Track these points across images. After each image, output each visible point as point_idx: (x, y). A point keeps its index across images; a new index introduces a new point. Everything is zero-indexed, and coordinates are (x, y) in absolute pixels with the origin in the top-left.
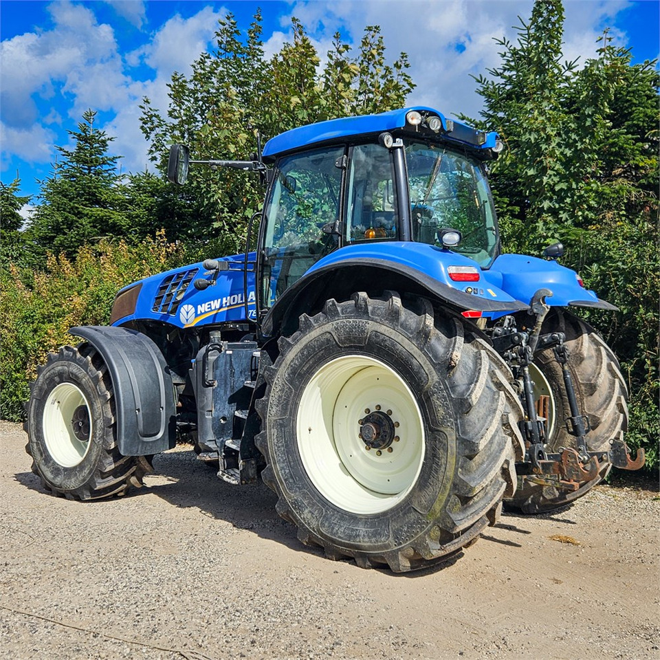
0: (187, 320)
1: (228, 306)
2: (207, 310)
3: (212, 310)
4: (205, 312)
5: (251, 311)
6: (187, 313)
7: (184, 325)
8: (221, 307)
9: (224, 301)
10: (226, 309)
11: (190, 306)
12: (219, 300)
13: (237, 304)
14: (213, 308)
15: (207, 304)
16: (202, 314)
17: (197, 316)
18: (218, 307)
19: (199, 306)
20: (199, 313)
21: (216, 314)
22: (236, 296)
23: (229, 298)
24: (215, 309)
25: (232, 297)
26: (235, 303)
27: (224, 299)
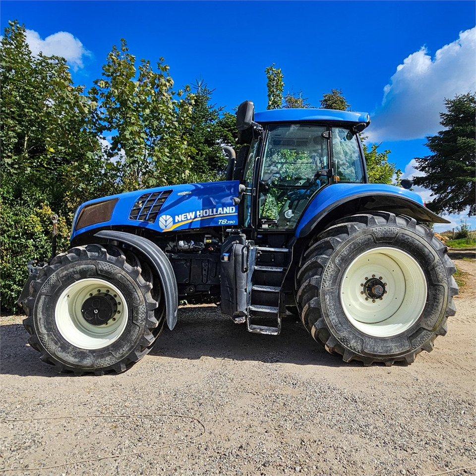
0: (166, 226)
1: (201, 217)
2: (183, 219)
3: (187, 220)
4: (182, 221)
5: (220, 221)
6: (166, 221)
7: (163, 230)
8: (196, 217)
9: (198, 213)
10: (200, 219)
11: (168, 217)
12: (194, 213)
13: (209, 216)
14: (189, 218)
15: (183, 215)
16: (179, 222)
17: (174, 223)
18: (193, 217)
19: (176, 217)
20: (176, 221)
21: (191, 222)
22: (207, 210)
23: (201, 211)
24: (191, 219)
25: (205, 211)
26: (208, 214)
27: (198, 212)
